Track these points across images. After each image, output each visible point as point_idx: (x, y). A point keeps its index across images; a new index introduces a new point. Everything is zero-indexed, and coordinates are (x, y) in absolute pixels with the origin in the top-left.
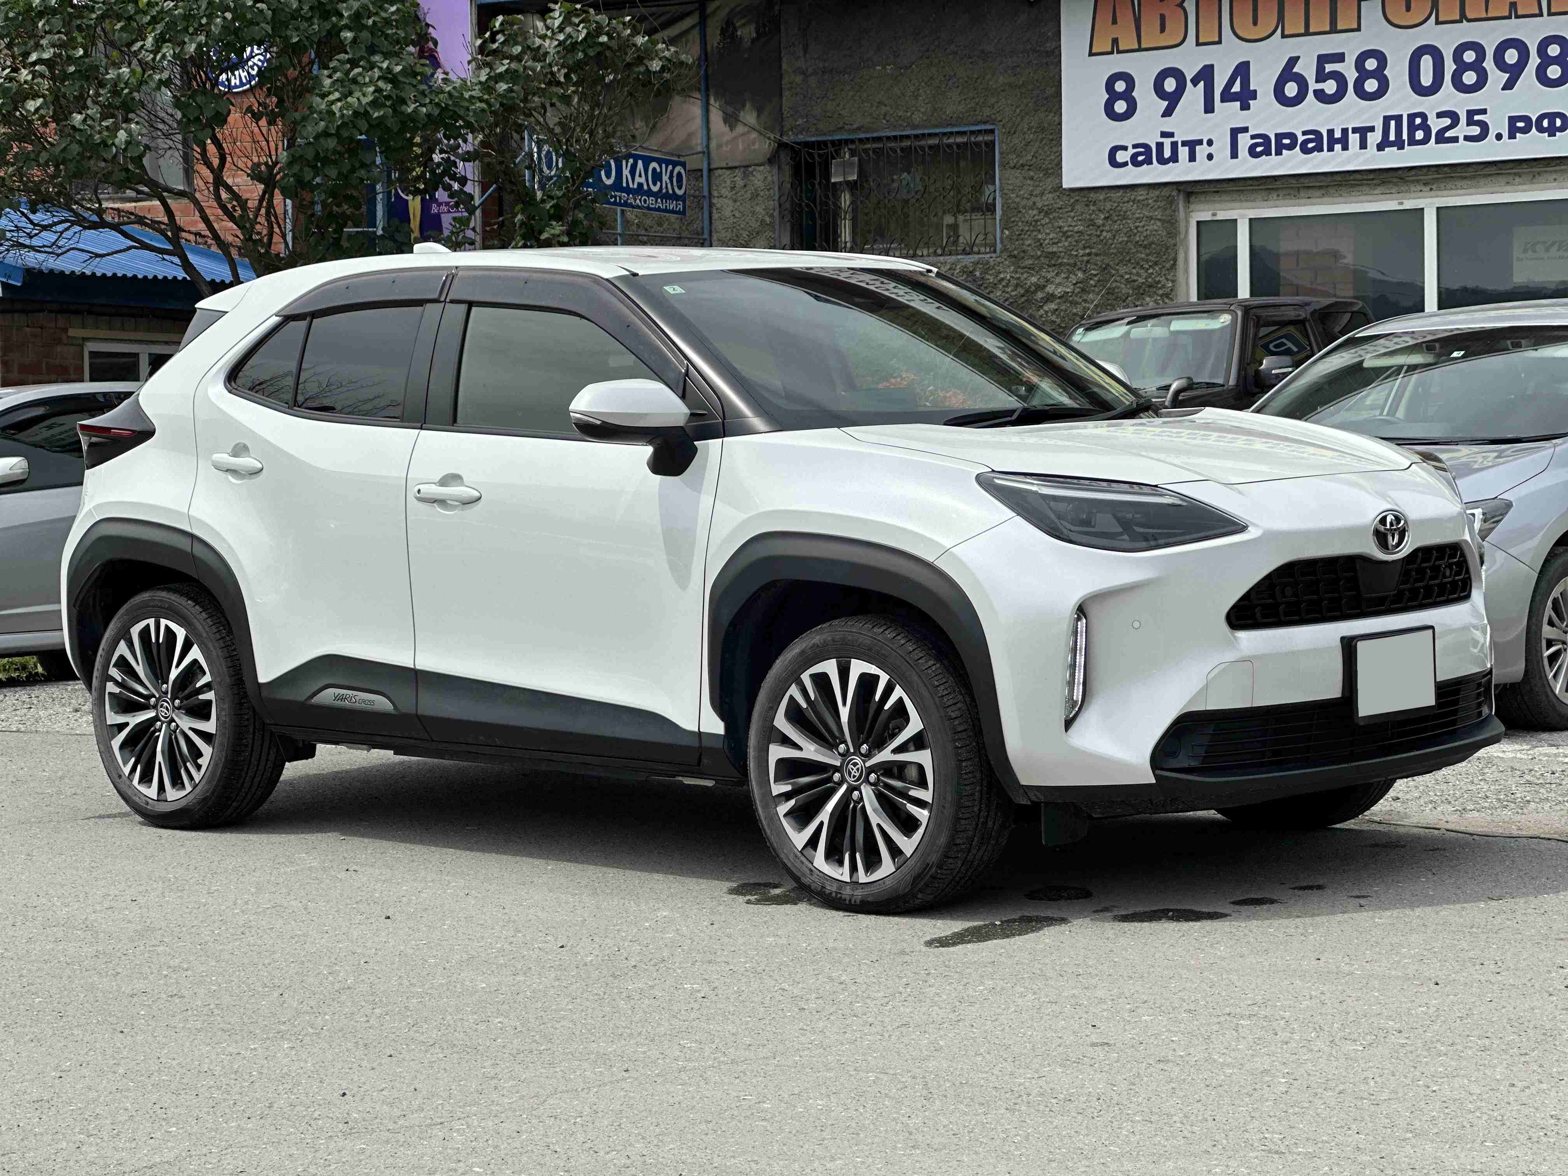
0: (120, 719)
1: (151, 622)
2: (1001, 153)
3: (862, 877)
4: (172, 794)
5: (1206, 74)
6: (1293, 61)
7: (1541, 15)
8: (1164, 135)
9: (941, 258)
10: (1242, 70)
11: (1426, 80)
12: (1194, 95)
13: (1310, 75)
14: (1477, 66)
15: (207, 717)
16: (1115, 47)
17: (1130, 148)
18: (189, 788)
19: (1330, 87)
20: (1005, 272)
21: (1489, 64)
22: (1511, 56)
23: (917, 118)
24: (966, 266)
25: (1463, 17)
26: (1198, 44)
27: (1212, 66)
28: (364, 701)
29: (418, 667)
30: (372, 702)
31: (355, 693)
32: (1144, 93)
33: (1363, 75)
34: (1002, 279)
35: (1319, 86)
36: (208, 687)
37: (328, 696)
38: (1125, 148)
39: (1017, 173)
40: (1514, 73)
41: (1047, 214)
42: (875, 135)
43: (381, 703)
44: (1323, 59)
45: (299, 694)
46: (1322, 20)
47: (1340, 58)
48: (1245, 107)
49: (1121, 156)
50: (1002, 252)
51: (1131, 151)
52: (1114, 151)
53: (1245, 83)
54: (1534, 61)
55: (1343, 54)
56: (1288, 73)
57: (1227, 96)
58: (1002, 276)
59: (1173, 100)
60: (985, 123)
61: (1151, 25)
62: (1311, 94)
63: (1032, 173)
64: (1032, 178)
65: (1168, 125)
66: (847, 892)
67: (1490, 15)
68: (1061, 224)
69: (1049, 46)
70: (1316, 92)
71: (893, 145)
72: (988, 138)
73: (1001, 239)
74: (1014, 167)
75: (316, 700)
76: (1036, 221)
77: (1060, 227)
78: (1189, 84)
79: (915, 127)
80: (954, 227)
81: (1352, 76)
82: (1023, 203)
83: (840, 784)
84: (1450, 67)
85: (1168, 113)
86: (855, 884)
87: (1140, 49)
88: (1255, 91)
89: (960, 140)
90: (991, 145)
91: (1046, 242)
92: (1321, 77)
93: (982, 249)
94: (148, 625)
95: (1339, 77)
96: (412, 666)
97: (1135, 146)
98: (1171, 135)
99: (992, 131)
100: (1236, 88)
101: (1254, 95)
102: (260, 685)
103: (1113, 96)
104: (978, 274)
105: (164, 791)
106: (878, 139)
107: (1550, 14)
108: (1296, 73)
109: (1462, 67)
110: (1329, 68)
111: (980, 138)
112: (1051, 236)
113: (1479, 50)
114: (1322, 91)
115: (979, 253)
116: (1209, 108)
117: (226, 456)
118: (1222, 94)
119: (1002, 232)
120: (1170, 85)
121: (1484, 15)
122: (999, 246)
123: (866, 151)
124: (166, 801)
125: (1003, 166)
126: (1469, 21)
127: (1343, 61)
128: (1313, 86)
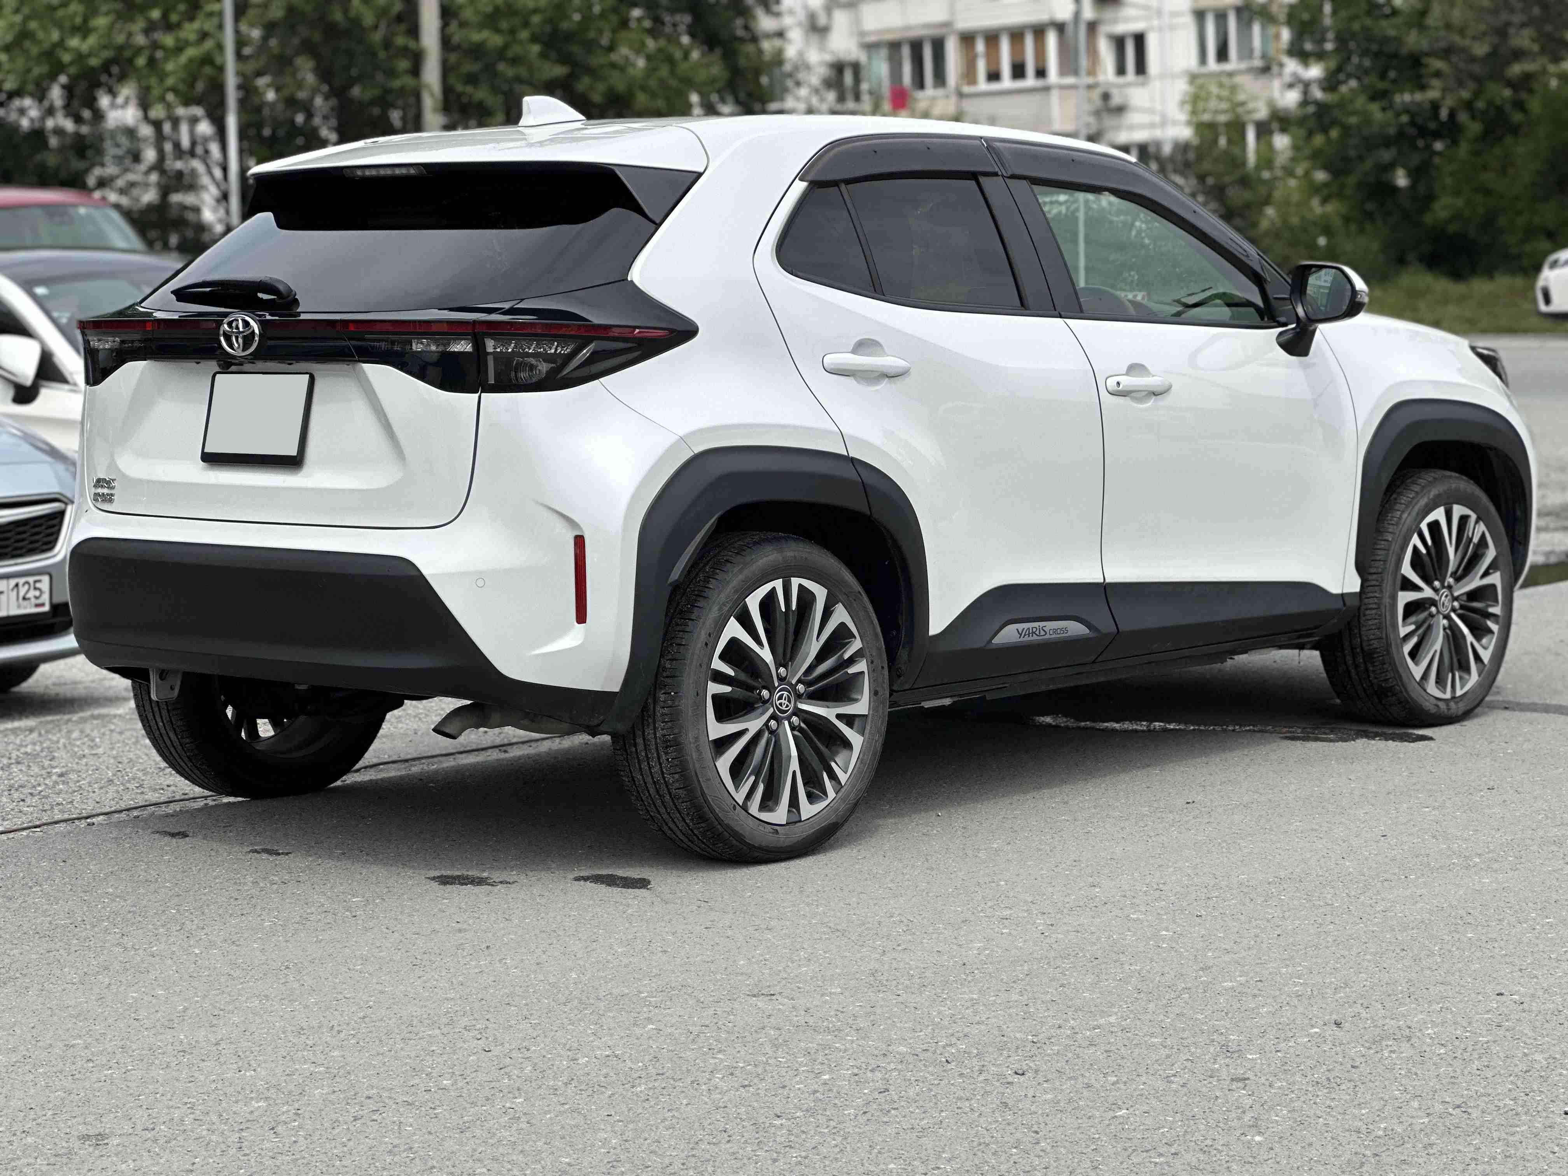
0: (730, 728)
1: (778, 584)
3: (1458, 691)
4: (808, 810)
18: (831, 794)
28: (1055, 631)
29: (1108, 580)
30: (1065, 630)
31: (1042, 624)
36: (859, 654)
43: (1075, 629)
45: (975, 639)
75: (996, 640)
83: (1436, 615)
86: (1455, 698)
94: (774, 589)
96: (1102, 581)
102: (930, 638)
105: (798, 808)
124: (801, 821)
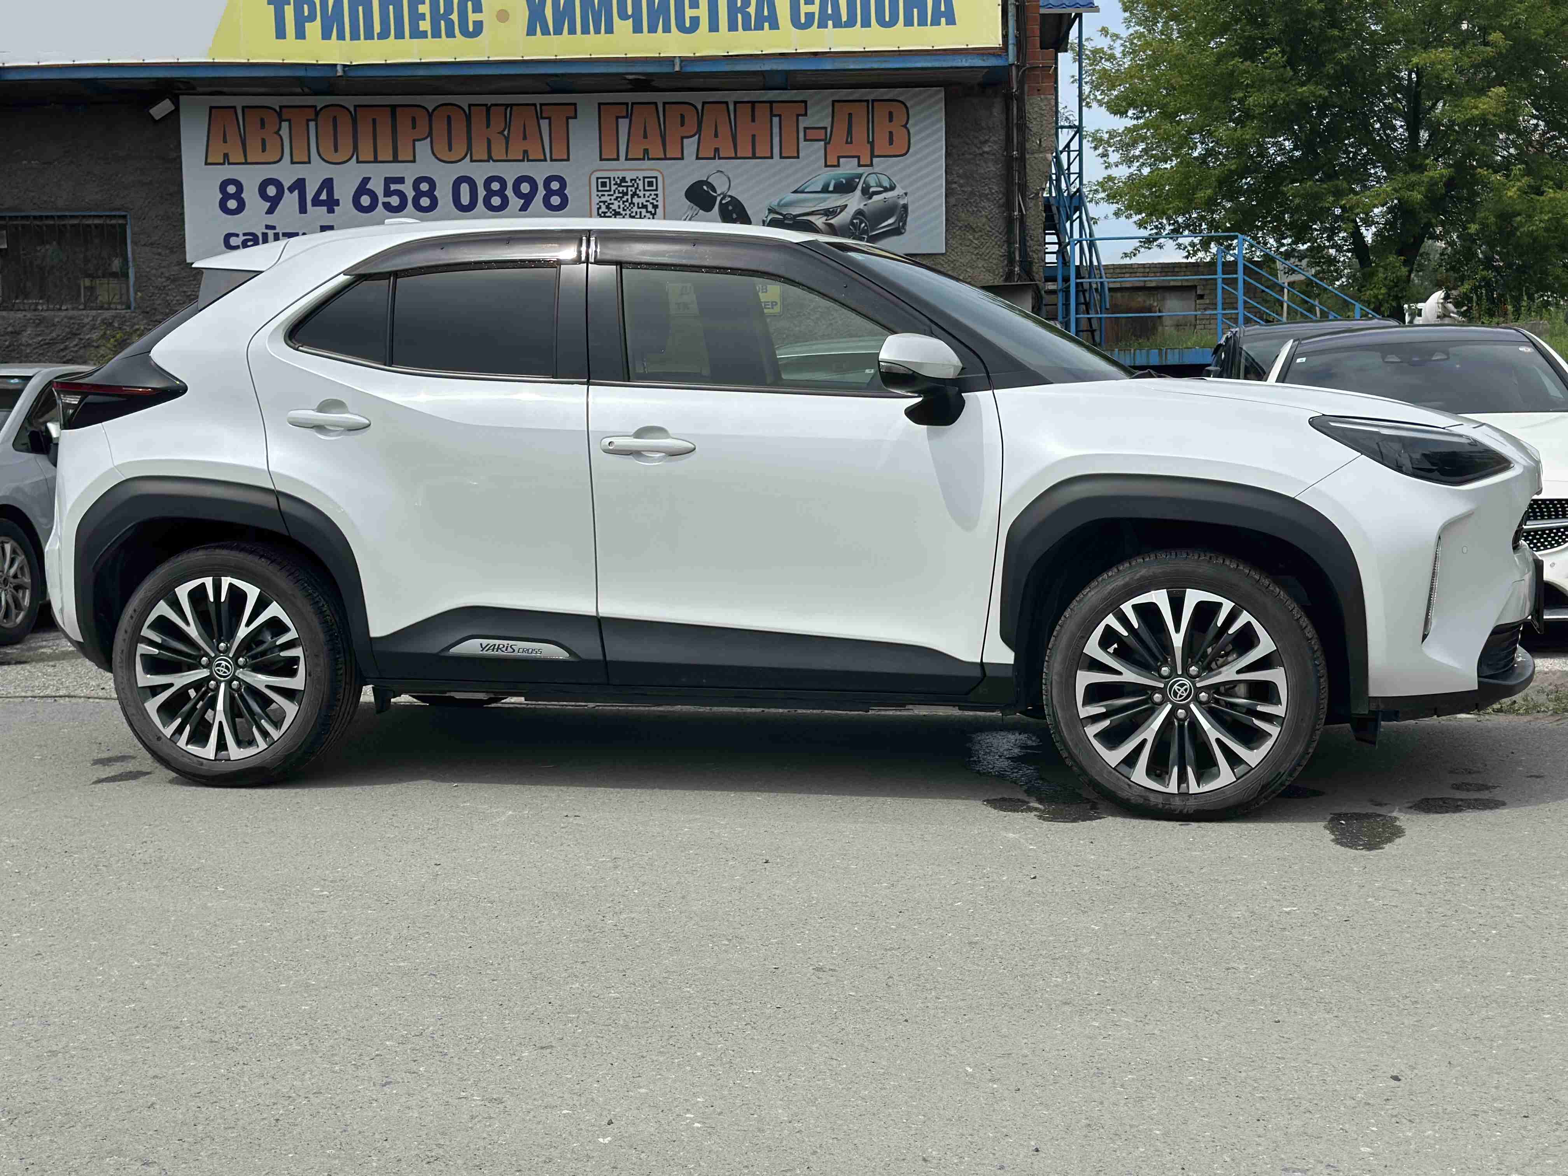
0: (159, 681)
1: (209, 582)
2: (133, 234)
3: (1194, 788)
4: (238, 752)
5: (299, 185)
6: (366, 180)
7: (545, 160)
8: (268, 227)
9: (84, 312)
10: (328, 184)
11: (465, 200)
12: (290, 200)
13: (380, 191)
14: (501, 193)
15: (292, 673)
16: (226, 160)
17: (241, 235)
18: (264, 745)
19: (395, 201)
20: (138, 324)
21: (509, 192)
22: (525, 188)
23: (60, 203)
24: (105, 319)
25: (490, 158)
26: (292, 162)
27: (304, 180)
29: (601, 615)
32: (251, 195)
33: (419, 194)
34: (138, 330)
35: (387, 200)
36: (294, 643)
37: (472, 647)
38: (237, 235)
39: (147, 249)
40: (528, 199)
41: (174, 281)
42: (23, 214)
44: (388, 181)
45: (432, 645)
46: (385, 153)
47: (401, 180)
48: (331, 211)
49: (234, 241)
50: (135, 308)
51: (242, 238)
52: (228, 237)
53: (330, 193)
54: (541, 192)
55: (403, 178)
56: (363, 189)
57: (316, 202)
58: (137, 327)
59: (274, 203)
60: (119, 209)
61: (254, 145)
62: (380, 205)
63: (160, 250)
64: (159, 254)
65: (271, 220)
66: (1177, 802)
67: (509, 158)
68: (185, 289)
69: (174, 155)
70: (384, 204)
71: (38, 223)
72: (121, 221)
73: (135, 299)
74: (145, 245)
75: (454, 650)
76: (165, 287)
77: (185, 292)
78: (286, 191)
79: (57, 209)
80: (91, 289)
81: (410, 194)
82: (154, 272)
83: (1162, 703)
84: (482, 193)
85: (270, 211)
86: (1186, 795)
87: (246, 163)
88: (338, 200)
89: (97, 221)
90: (123, 227)
91: (174, 302)
92: (388, 193)
93: (119, 307)
94: (204, 584)
95: (402, 195)
96: (595, 614)
97: (244, 235)
98: (273, 228)
99: (124, 217)
100: (323, 197)
101: (337, 202)
102: (372, 639)
103: (226, 196)
104: (116, 325)
105: (226, 749)
106: (27, 218)
107: (552, 160)
108: (369, 189)
109: (490, 193)
110: (393, 187)
111: (113, 222)
112: (178, 298)
113: (503, 182)
114: (389, 203)
115: (116, 309)
116: (303, 210)
117: (312, 412)
118: (312, 200)
119: (136, 294)
120: (271, 191)
121: (505, 158)
122: (133, 305)
123: (16, 227)
124: (229, 760)
125: (134, 243)
126: (494, 161)
127: (403, 183)
128: (382, 199)
